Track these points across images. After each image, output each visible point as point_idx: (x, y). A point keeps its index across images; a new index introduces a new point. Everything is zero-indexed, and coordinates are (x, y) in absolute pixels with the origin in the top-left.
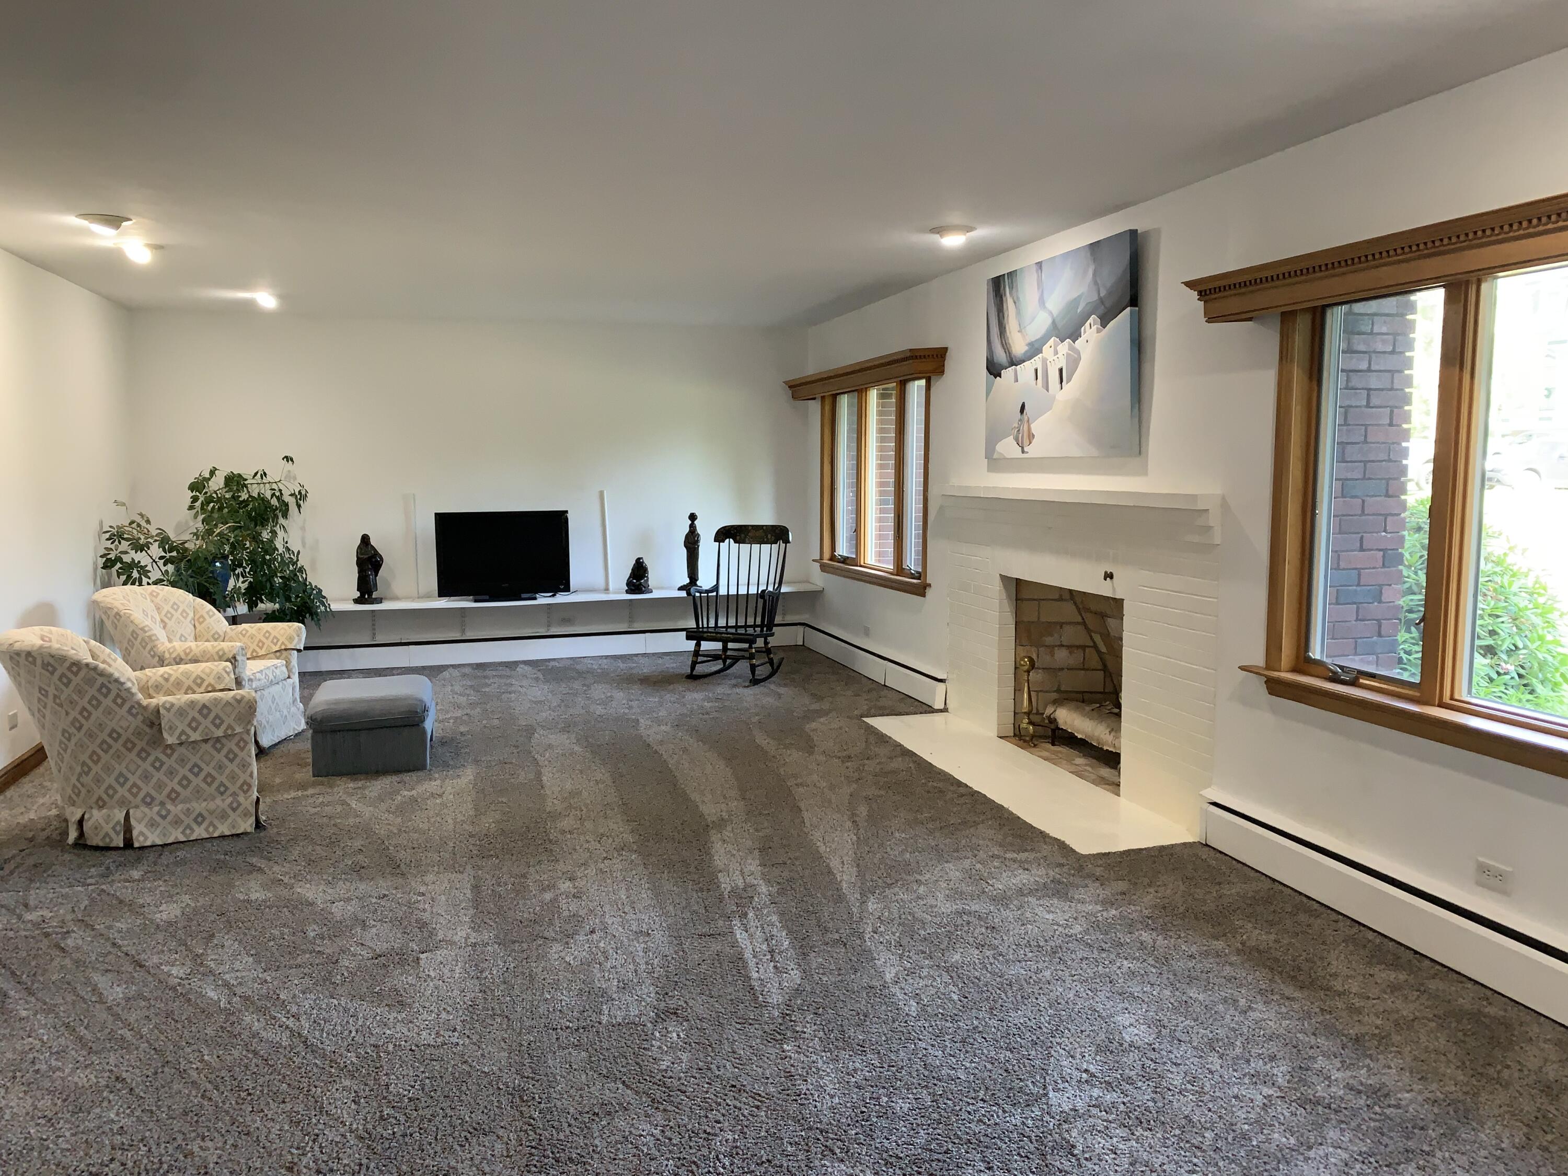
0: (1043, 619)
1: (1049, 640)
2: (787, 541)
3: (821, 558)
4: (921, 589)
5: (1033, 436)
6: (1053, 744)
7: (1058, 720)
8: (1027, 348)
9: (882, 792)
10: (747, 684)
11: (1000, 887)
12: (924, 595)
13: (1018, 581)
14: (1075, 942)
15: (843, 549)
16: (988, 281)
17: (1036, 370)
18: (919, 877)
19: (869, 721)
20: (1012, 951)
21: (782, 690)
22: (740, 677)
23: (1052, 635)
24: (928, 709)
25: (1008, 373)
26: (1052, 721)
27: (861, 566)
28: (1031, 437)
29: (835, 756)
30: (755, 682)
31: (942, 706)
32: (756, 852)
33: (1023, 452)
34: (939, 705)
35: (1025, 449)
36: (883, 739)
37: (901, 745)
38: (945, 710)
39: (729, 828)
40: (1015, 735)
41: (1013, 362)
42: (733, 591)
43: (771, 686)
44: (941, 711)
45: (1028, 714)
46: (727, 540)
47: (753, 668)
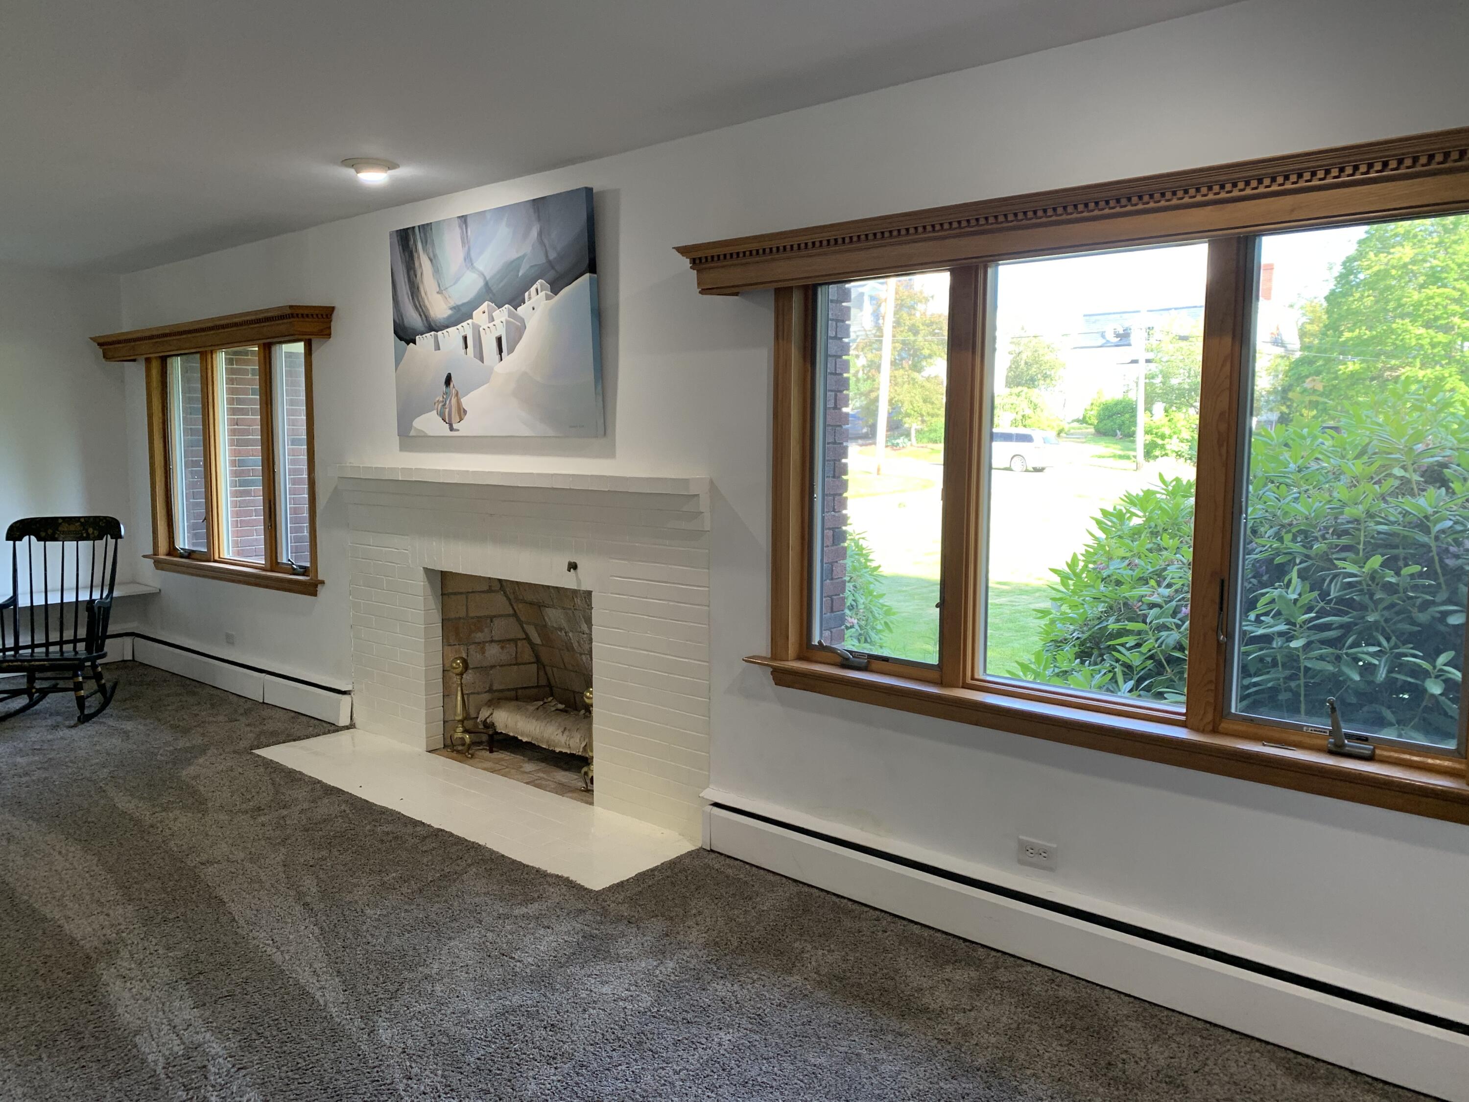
0: (471, 614)
1: (479, 636)
2: (117, 536)
3: (156, 553)
4: (311, 588)
5: (465, 412)
6: (491, 751)
7: (496, 724)
8: (450, 312)
9: (324, 853)
10: (72, 723)
11: (530, 960)
12: (314, 594)
13: (444, 575)
14: (653, 1020)
15: (183, 542)
16: (391, 234)
17: (465, 338)
18: (427, 971)
19: (262, 752)
20: (592, 1057)
21: (128, 726)
22: (58, 714)
23: (482, 631)
24: (332, 728)
25: (425, 341)
26: (488, 725)
27: (215, 561)
28: (462, 413)
29: (240, 811)
30: (84, 719)
31: (347, 722)
32: (182, 987)
33: (451, 429)
34: (344, 721)
35: (455, 426)
36: (293, 777)
37: (319, 782)
38: (351, 726)
39: (125, 954)
40: (445, 746)
41: (432, 327)
42: (39, 601)
43: (110, 721)
44: (347, 728)
45: (462, 721)
46: (26, 538)
47: (81, 701)
